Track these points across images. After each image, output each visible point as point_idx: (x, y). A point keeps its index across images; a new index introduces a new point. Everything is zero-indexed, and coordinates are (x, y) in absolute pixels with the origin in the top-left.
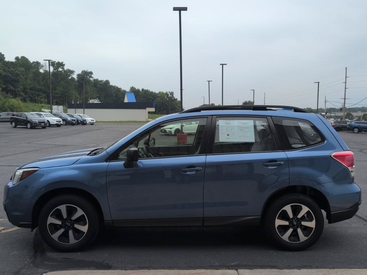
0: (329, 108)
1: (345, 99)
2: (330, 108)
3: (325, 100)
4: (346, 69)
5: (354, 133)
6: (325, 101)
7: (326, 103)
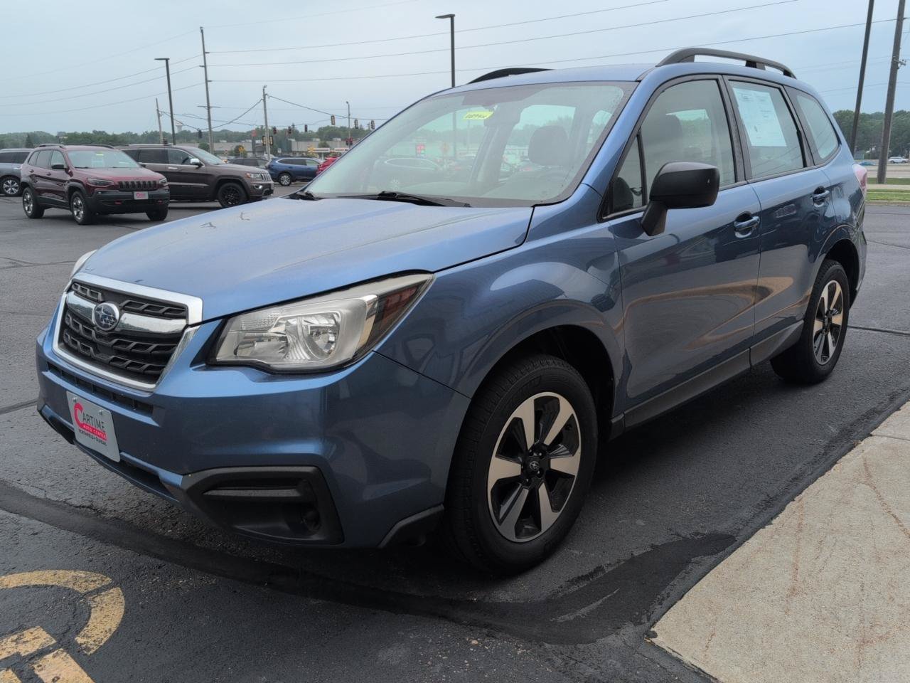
0: (149, 132)
1: (209, 108)
2: (152, 132)
3: (158, 110)
4: (202, 31)
5: (283, 185)
6: (156, 112)
7: (161, 118)
